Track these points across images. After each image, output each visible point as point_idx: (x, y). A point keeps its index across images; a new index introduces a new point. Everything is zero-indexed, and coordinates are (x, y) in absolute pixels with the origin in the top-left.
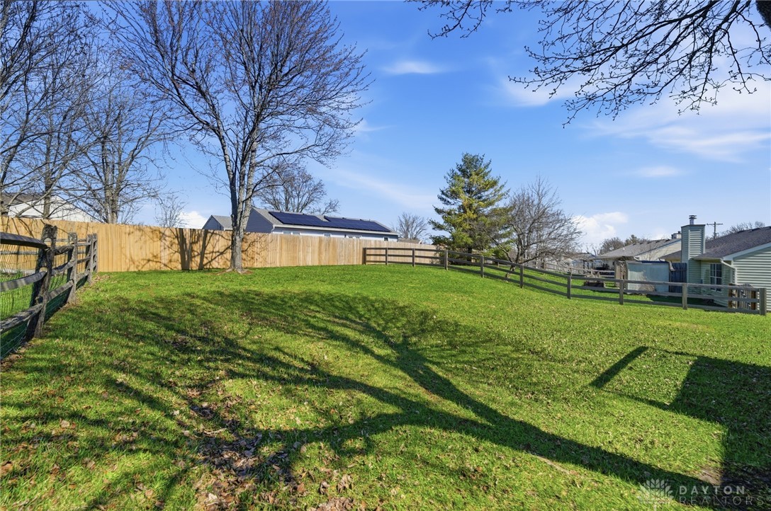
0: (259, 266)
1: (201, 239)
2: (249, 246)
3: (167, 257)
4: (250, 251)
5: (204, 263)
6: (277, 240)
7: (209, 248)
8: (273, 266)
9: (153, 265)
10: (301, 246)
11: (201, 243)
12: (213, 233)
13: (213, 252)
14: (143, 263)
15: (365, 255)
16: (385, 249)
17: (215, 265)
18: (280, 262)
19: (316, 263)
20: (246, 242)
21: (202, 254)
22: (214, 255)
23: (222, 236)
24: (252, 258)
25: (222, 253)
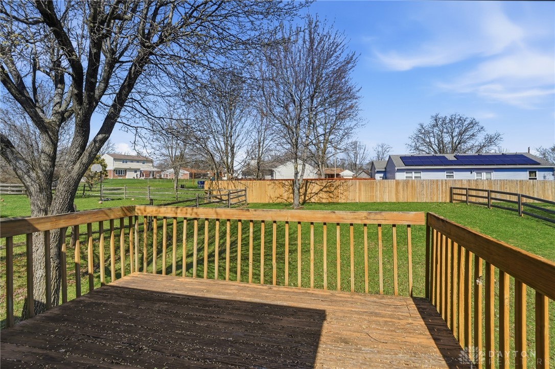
0: (343, 201)
1: (304, 186)
2: (335, 189)
3: (286, 196)
4: (336, 192)
5: (306, 199)
6: (356, 184)
7: (309, 191)
8: (353, 201)
9: (279, 200)
10: (378, 188)
11: (304, 188)
12: (311, 182)
13: (311, 193)
14: (275, 199)
15: (451, 194)
16: (466, 189)
17: (313, 200)
18: (359, 199)
19: (394, 200)
20: (333, 187)
21: (305, 194)
22: (312, 195)
23: (317, 184)
24: (338, 197)
25: (317, 194)
